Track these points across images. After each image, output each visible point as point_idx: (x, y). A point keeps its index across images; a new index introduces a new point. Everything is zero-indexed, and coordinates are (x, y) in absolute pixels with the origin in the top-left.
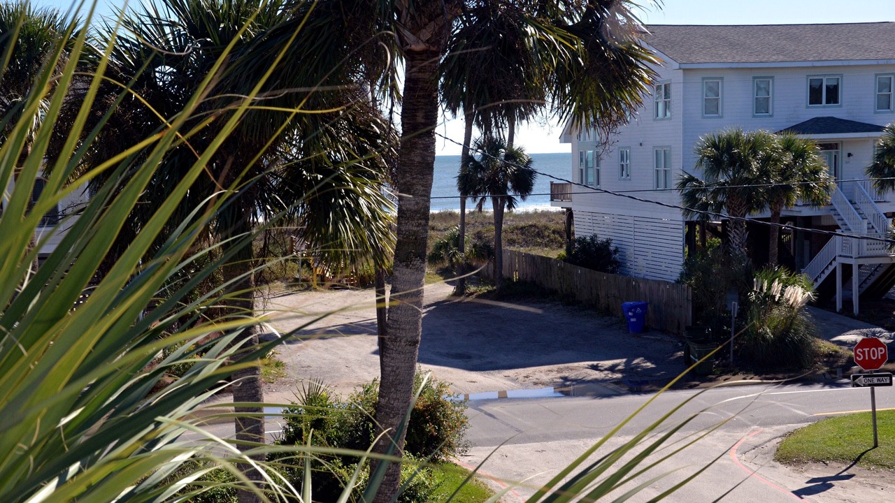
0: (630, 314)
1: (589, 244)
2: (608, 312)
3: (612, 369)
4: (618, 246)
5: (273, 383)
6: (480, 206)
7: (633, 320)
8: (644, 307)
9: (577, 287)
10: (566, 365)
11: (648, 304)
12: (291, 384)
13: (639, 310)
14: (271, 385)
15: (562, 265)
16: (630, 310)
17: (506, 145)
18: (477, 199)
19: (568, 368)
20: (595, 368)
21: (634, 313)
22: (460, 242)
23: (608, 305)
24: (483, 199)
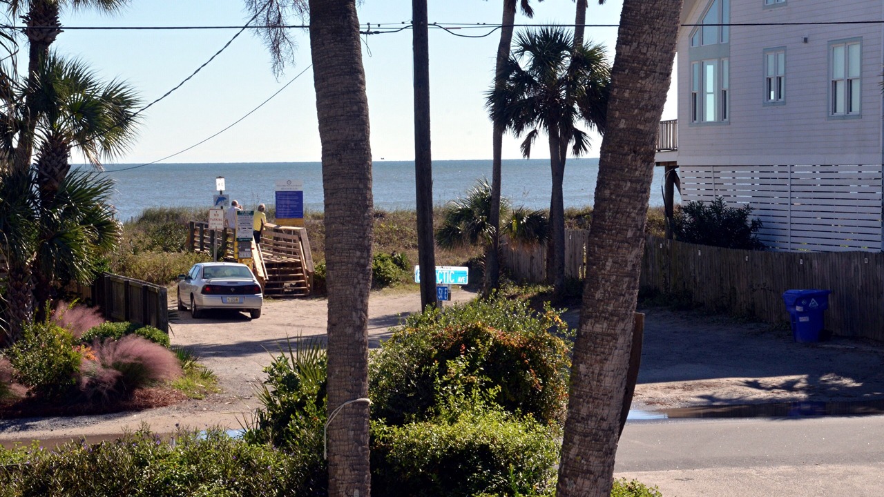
0: (798, 309)
1: (708, 213)
2: (752, 315)
3: (789, 386)
4: (762, 219)
5: (200, 399)
6: (526, 147)
7: (803, 319)
8: (822, 297)
9: (695, 278)
10: (697, 381)
11: (828, 292)
12: (232, 402)
13: (813, 303)
14: (199, 402)
15: (668, 245)
16: (798, 302)
17: (571, 43)
18: (521, 133)
19: (700, 384)
20: (755, 385)
21: (805, 307)
22: (492, 210)
23: (753, 305)
24: (532, 134)
